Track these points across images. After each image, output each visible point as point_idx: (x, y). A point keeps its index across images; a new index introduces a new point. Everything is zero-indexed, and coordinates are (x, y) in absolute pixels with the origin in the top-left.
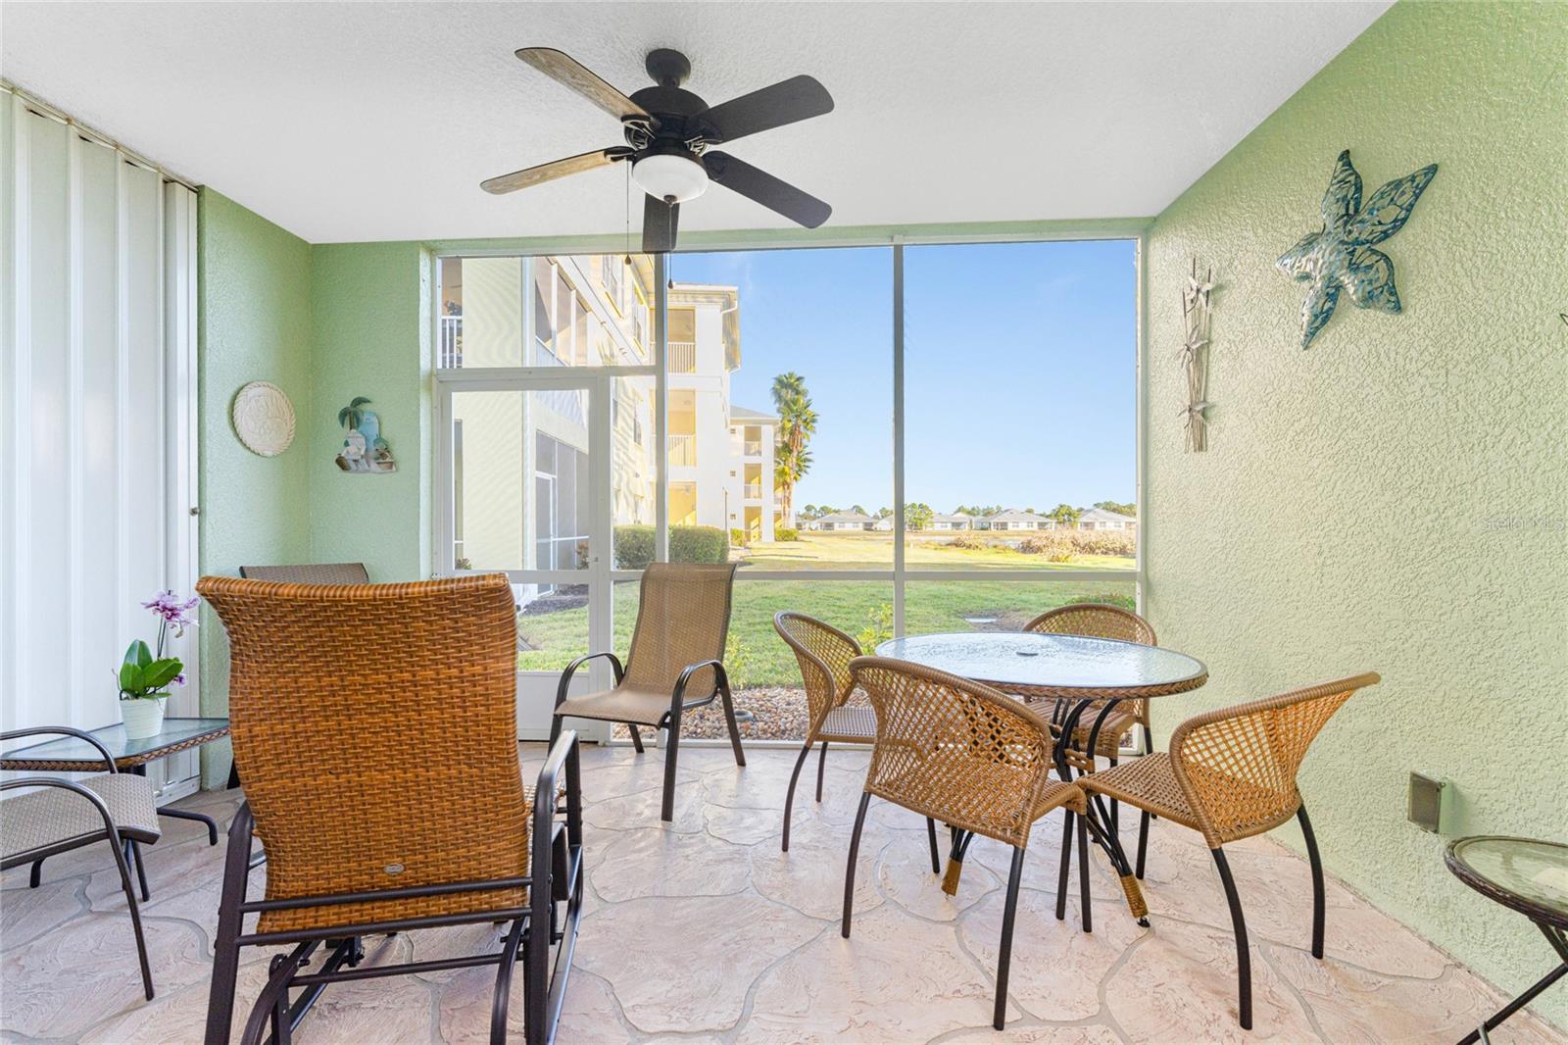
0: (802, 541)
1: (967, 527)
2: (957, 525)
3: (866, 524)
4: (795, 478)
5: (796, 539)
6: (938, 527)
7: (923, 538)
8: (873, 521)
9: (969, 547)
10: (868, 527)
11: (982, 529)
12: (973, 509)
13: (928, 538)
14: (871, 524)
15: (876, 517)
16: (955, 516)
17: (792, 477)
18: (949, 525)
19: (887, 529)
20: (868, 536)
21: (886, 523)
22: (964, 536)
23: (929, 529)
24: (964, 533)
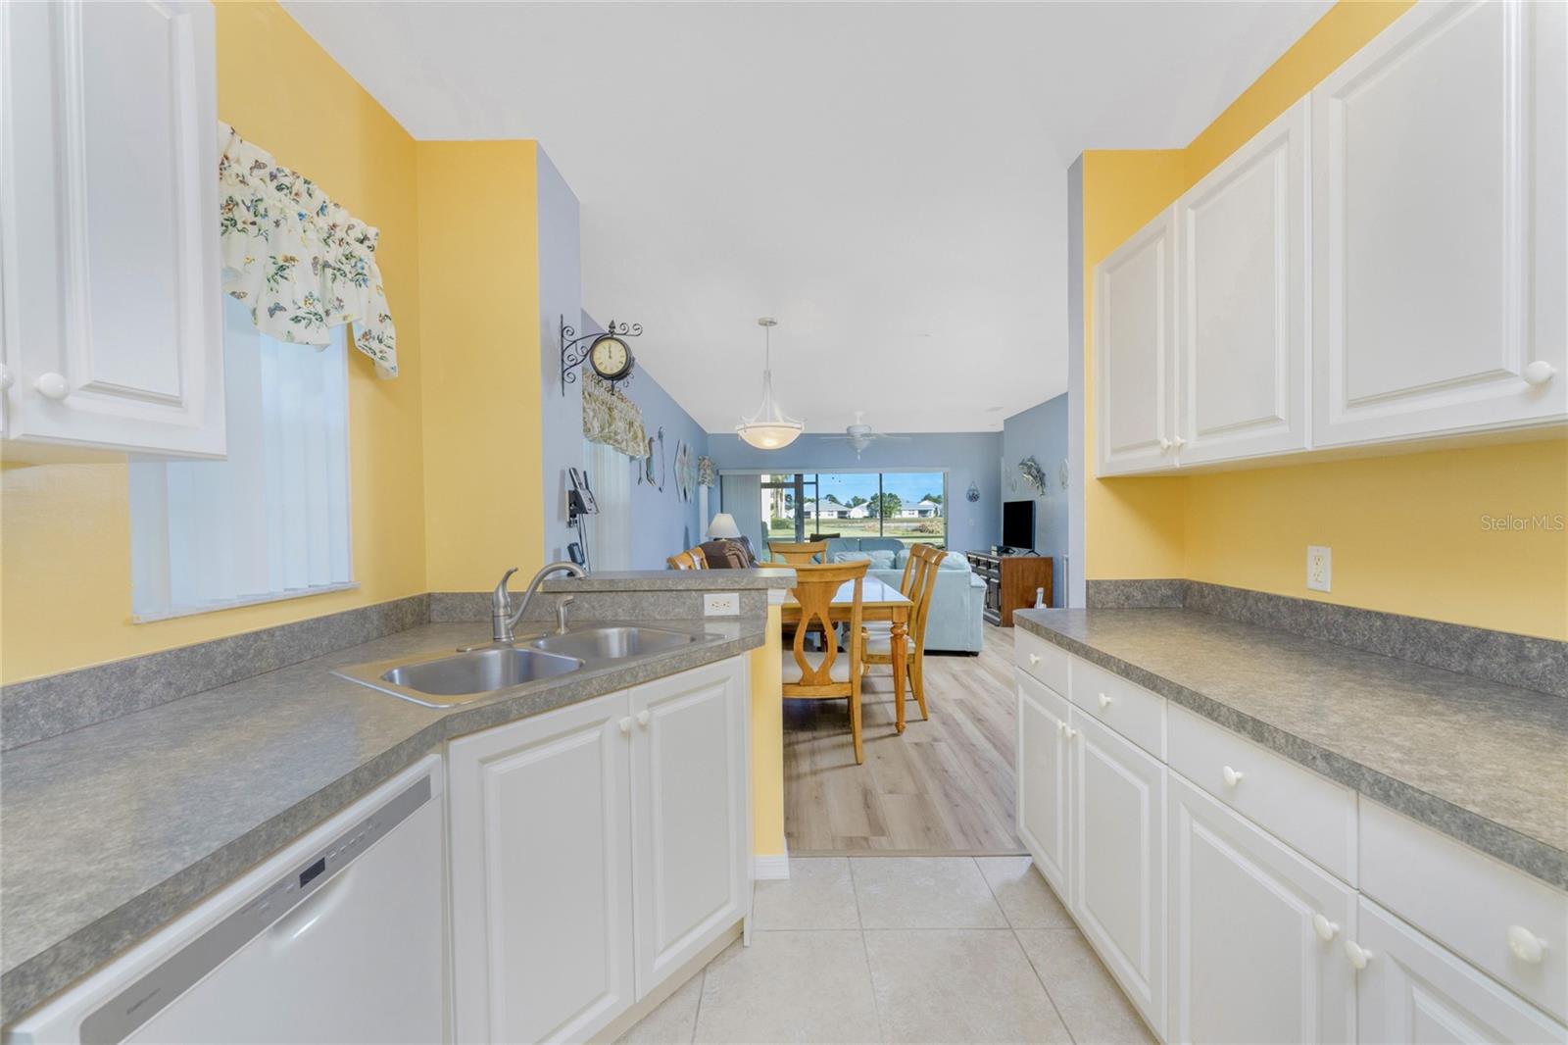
1: (933, 515)
2: (923, 512)
3: (840, 513)
6: (905, 515)
7: (892, 525)
8: (846, 509)
10: (842, 515)
12: (939, 498)
13: (897, 525)
14: (845, 513)
15: (848, 505)
16: (922, 504)
18: (916, 513)
19: (861, 516)
20: (842, 525)
21: (860, 511)
22: (928, 523)
23: (898, 516)
24: (929, 520)
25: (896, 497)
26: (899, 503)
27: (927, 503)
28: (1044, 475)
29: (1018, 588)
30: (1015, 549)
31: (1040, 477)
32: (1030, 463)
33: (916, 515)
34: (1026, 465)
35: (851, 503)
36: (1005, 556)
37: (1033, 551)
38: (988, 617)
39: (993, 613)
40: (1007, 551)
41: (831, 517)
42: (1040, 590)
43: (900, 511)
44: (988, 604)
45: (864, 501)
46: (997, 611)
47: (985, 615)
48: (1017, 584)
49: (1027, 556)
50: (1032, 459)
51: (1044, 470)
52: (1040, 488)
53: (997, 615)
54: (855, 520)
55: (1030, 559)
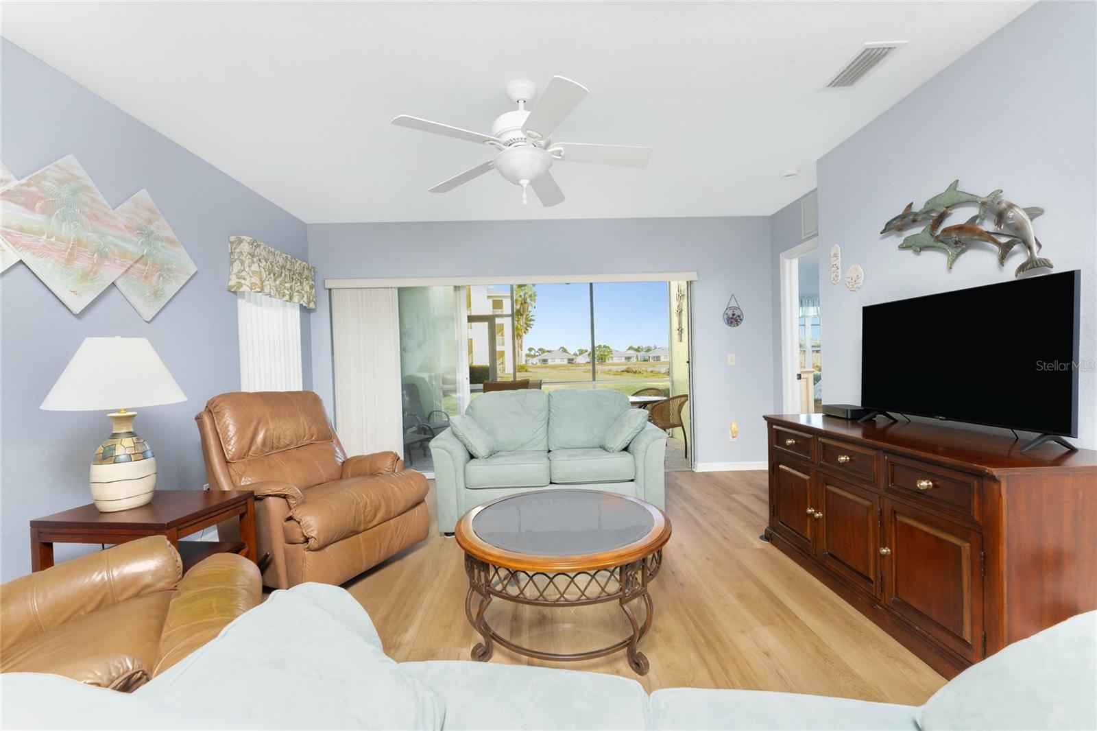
0: (530, 372)
1: (635, 360)
2: (628, 358)
3: (569, 360)
4: (525, 332)
5: (526, 371)
6: (616, 360)
7: (606, 368)
8: (573, 357)
9: (635, 372)
10: (571, 361)
11: (645, 361)
12: (639, 347)
13: (610, 367)
14: (572, 360)
15: (575, 355)
16: (628, 352)
17: (523, 331)
18: (623, 359)
19: (585, 362)
20: (570, 368)
21: (584, 358)
22: (632, 366)
23: (610, 362)
24: (632, 364)
25: (609, 348)
26: (611, 352)
27: (630, 351)
33: (623, 360)
35: (578, 353)
41: (562, 363)
43: (612, 358)
45: (586, 351)
54: (579, 365)
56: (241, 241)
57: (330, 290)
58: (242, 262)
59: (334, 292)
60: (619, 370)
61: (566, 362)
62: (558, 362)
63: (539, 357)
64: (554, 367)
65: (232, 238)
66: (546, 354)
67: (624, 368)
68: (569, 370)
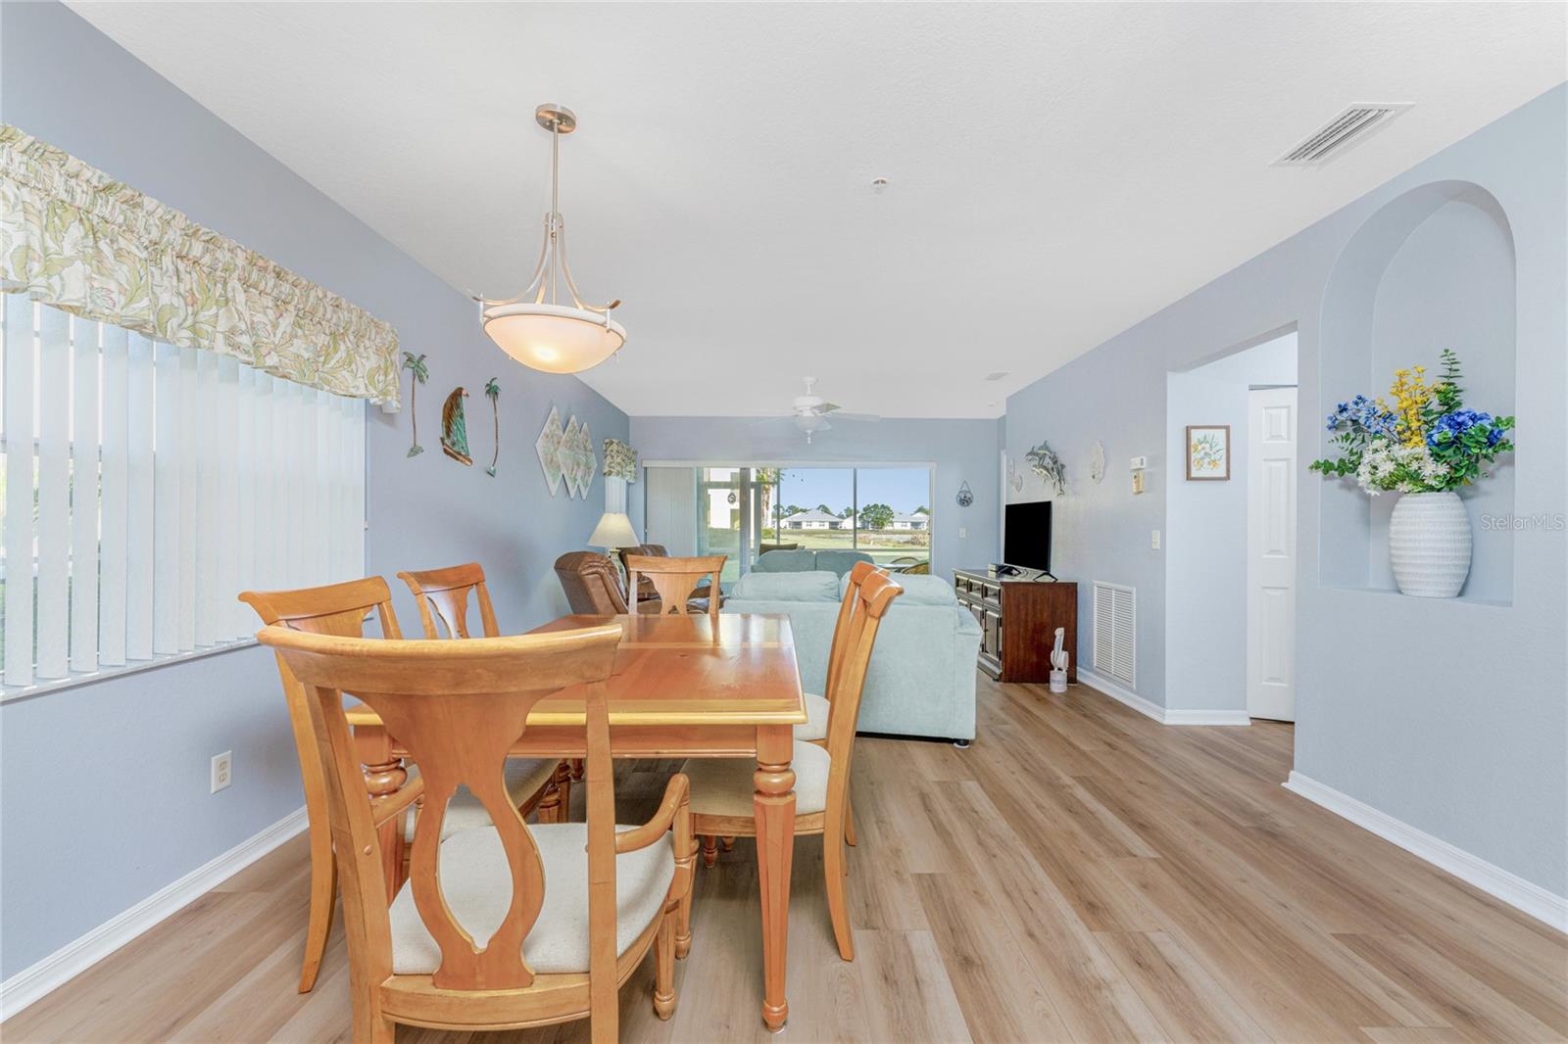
2: (915, 525)
6: (898, 526)
7: (884, 537)
8: (838, 520)
10: (834, 525)
13: (888, 536)
14: (836, 523)
16: (914, 516)
18: (909, 524)
19: (853, 528)
20: (834, 535)
21: (852, 522)
22: (920, 536)
23: (890, 528)
24: (921, 532)
25: (888, 509)
26: (891, 515)
27: (919, 515)
28: (1063, 466)
29: (1026, 626)
30: (1021, 568)
31: (1056, 469)
32: (1042, 452)
33: (909, 527)
34: (1037, 455)
35: (844, 514)
36: (1006, 579)
37: (1048, 574)
38: (984, 665)
39: (991, 661)
40: (1009, 572)
41: (822, 528)
42: (1060, 632)
43: (892, 522)
44: (983, 647)
45: (857, 512)
46: (997, 660)
47: (979, 663)
48: (1027, 621)
49: (1040, 580)
50: (1045, 447)
51: (1062, 460)
52: (1058, 484)
53: (996, 665)
54: (846, 531)
55: (1044, 584)
56: (612, 443)
57: (646, 468)
58: (612, 457)
59: (649, 470)
60: (901, 541)
61: (827, 526)
62: (816, 526)
63: (789, 519)
64: (811, 533)
65: (606, 441)
66: (800, 514)
67: (908, 537)
68: (831, 538)
